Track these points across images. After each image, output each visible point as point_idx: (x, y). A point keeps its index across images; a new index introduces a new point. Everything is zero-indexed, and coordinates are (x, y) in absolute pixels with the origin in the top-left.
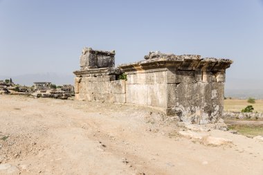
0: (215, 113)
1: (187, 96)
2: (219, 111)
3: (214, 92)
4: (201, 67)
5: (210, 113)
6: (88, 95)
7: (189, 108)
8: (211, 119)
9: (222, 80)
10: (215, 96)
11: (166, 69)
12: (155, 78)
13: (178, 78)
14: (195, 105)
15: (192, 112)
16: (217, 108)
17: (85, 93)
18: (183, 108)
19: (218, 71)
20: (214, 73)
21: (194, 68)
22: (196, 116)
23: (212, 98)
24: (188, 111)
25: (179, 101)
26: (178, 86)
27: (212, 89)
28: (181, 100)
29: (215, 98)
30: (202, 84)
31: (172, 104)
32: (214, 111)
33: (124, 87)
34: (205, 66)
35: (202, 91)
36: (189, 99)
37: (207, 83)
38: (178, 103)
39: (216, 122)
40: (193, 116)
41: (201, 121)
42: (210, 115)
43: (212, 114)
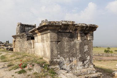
0: (87, 61)
1: (66, 50)
2: (90, 60)
3: (86, 47)
4: (76, 30)
5: (83, 61)
6: (18, 49)
7: (68, 59)
8: (84, 66)
9: (91, 39)
10: (87, 49)
11: (49, 31)
12: (45, 38)
13: (58, 38)
14: (73, 56)
15: (71, 61)
16: (88, 58)
17: (17, 48)
18: (64, 59)
19: (88, 33)
20: (86, 34)
21: (71, 31)
22: (74, 64)
23: (85, 51)
24: (67, 61)
25: (60, 54)
26: (59, 43)
27: (85, 45)
28: (61, 54)
29: (87, 51)
30: (77, 42)
31: (54, 56)
32: (86, 60)
33: (33, 45)
34: (79, 29)
35: (78, 47)
36: (67, 53)
37: (80, 41)
38: (59, 56)
39: (88, 67)
40: (71, 64)
41: (77, 67)
42: (83, 63)
43: (85, 62)
